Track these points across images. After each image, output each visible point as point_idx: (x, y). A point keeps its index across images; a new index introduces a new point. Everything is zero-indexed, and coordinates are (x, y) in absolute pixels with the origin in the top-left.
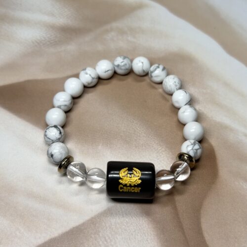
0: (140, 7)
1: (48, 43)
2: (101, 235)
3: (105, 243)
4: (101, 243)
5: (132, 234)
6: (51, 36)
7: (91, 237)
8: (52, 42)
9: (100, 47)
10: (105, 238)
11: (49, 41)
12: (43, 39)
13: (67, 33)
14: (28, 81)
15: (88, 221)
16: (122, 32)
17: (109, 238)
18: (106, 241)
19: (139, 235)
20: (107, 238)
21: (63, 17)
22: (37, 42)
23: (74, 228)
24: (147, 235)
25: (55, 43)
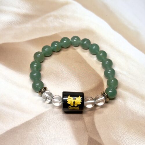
0: (67, 4)
1: (16, 23)
2: (41, 126)
3: (43, 129)
4: (41, 129)
5: (58, 125)
6: (18, 19)
7: (36, 126)
8: (18, 22)
9: (44, 25)
10: (43, 127)
11: (16, 22)
12: (13, 21)
13: (27, 17)
14: (5, 44)
15: (35, 118)
16: (56, 17)
17: (45, 127)
18: (44, 128)
19: (61, 125)
20: (44, 127)
21: (24, 9)
22: (10, 22)
23: (27, 121)
24: (65, 125)
25: (19, 23)
